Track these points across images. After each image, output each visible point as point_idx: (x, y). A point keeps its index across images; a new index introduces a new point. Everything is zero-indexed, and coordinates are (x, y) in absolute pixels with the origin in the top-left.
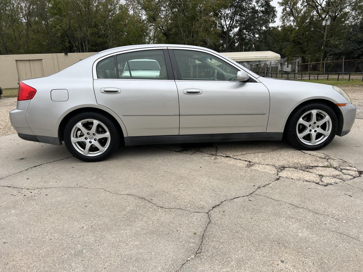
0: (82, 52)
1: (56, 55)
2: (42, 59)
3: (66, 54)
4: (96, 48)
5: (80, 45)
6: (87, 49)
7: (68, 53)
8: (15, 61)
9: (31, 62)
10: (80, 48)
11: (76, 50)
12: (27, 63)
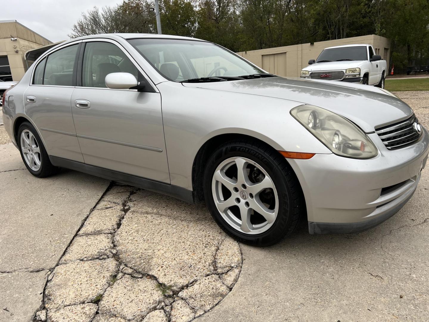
0: (338, 39)
1: (301, 47)
2: (286, 52)
3: (312, 44)
4: (357, 32)
5: (337, 30)
6: (345, 34)
7: (314, 43)
8: (261, 56)
9: (276, 56)
10: (337, 34)
11: (330, 37)
12: (272, 58)
